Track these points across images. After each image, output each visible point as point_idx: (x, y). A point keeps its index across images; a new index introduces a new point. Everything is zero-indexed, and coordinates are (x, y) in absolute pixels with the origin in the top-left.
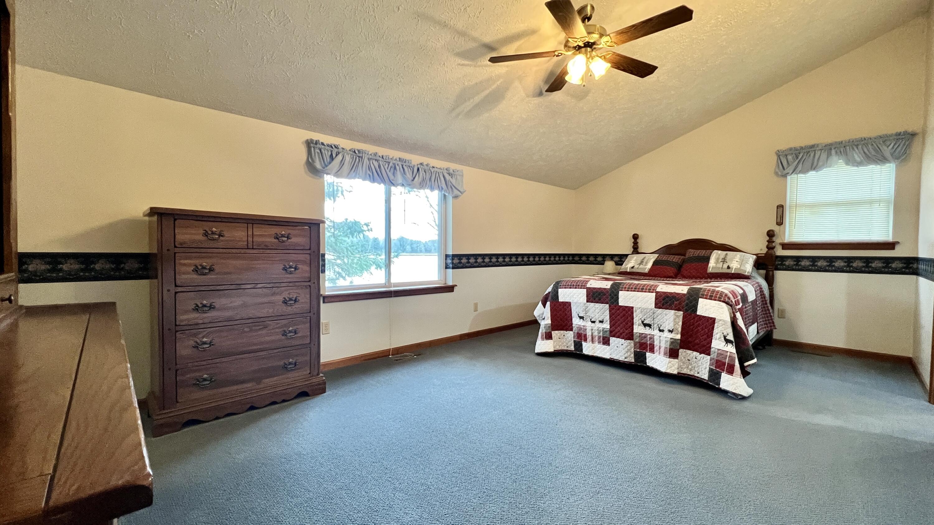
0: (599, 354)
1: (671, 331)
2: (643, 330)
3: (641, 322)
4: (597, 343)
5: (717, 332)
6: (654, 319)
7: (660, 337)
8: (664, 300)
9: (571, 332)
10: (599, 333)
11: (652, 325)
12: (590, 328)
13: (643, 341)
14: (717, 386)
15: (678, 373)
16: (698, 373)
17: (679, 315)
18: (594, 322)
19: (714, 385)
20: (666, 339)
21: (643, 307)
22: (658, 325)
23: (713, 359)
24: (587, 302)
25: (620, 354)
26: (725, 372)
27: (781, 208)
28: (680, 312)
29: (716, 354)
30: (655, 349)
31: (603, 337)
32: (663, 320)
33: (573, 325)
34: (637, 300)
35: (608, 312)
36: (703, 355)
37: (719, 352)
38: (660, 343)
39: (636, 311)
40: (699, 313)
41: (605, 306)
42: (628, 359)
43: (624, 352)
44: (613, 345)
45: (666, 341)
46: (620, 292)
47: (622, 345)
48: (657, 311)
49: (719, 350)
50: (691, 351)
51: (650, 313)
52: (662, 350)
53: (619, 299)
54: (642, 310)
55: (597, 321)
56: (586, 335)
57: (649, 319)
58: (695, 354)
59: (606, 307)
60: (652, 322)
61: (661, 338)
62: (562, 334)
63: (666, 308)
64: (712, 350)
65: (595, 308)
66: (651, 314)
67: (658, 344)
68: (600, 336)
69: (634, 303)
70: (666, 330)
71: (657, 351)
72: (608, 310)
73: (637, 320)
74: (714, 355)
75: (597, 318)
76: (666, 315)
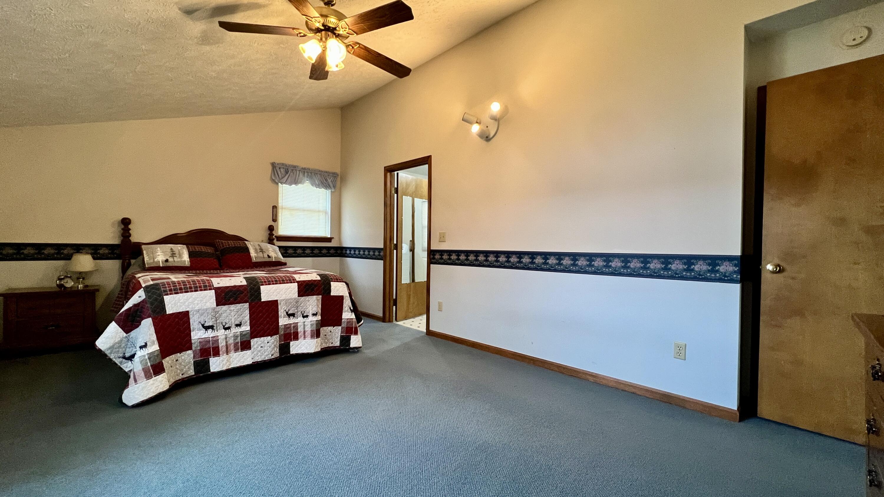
0: (237, 364)
1: (314, 315)
2: (287, 321)
3: (285, 314)
4: (233, 351)
5: (345, 306)
6: (297, 307)
7: (304, 322)
8: (305, 288)
9: (190, 352)
10: (236, 339)
11: (296, 313)
12: (224, 337)
13: (286, 332)
14: (347, 348)
15: (321, 349)
16: (332, 343)
17: (319, 298)
18: (229, 328)
19: (345, 347)
20: (312, 323)
21: (287, 298)
22: (302, 312)
23: (344, 327)
24: (217, 305)
25: (266, 354)
26: (353, 334)
27: (275, 208)
28: (319, 296)
29: (346, 322)
30: (299, 335)
31: (241, 342)
32: (306, 306)
33: (193, 341)
34: (281, 292)
35: (247, 312)
36: (335, 327)
37: (348, 320)
38: (304, 328)
39: (280, 304)
40: (333, 294)
41: (244, 305)
42: (275, 355)
43: (270, 349)
44: (255, 347)
45: (312, 325)
46: (261, 286)
47: (268, 342)
48: (300, 299)
49: (348, 319)
50: (327, 327)
51: (294, 302)
52: (308, 333)
53: (262, 295)
54: (287, 301)
55: (233, 326)
56: (218, 347)
57: (293, 309)
58: (330, 328)
59: (245, 307)
60: (296, 311)
61: (306, 323)
62: (173, 360)
63: (308, 295)
64: (343, 321)
65: (231, 310)
66: (295, 304)
67: (303, 330)
68: (238, 343)
69: (278, 296)
70: (310, 315)
71: (301, 337)
72: (248, 309)
73: (282, 312)
74: (344, 325)
75: (233, 320)
76: (309, 301)
